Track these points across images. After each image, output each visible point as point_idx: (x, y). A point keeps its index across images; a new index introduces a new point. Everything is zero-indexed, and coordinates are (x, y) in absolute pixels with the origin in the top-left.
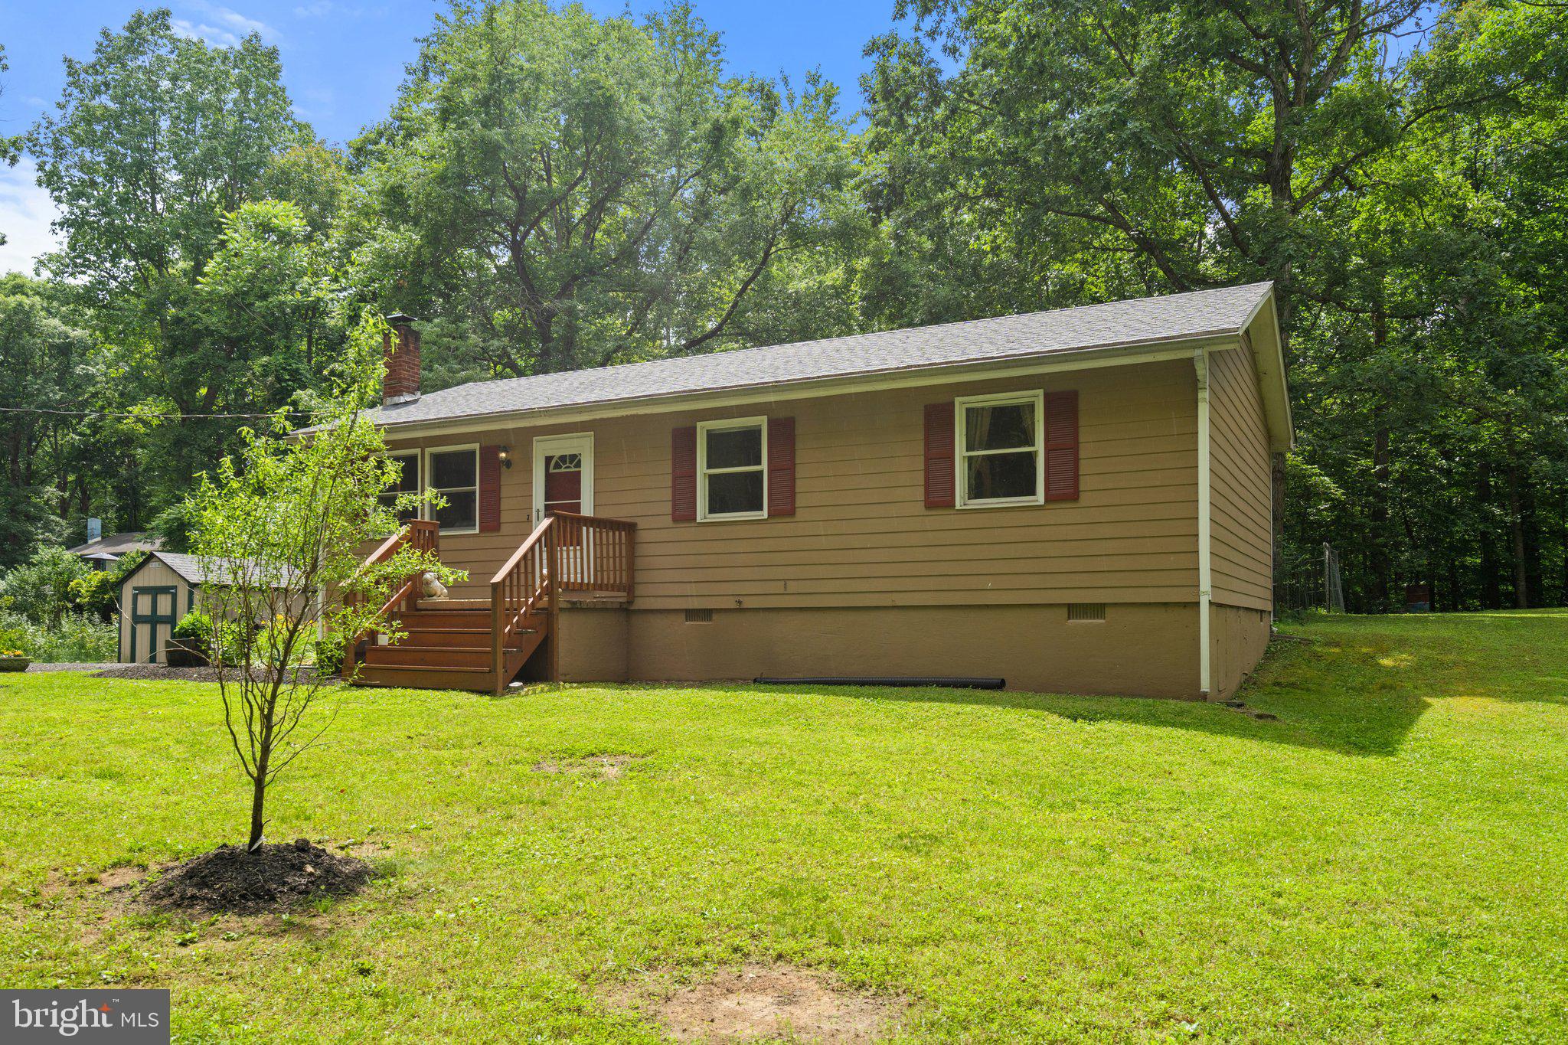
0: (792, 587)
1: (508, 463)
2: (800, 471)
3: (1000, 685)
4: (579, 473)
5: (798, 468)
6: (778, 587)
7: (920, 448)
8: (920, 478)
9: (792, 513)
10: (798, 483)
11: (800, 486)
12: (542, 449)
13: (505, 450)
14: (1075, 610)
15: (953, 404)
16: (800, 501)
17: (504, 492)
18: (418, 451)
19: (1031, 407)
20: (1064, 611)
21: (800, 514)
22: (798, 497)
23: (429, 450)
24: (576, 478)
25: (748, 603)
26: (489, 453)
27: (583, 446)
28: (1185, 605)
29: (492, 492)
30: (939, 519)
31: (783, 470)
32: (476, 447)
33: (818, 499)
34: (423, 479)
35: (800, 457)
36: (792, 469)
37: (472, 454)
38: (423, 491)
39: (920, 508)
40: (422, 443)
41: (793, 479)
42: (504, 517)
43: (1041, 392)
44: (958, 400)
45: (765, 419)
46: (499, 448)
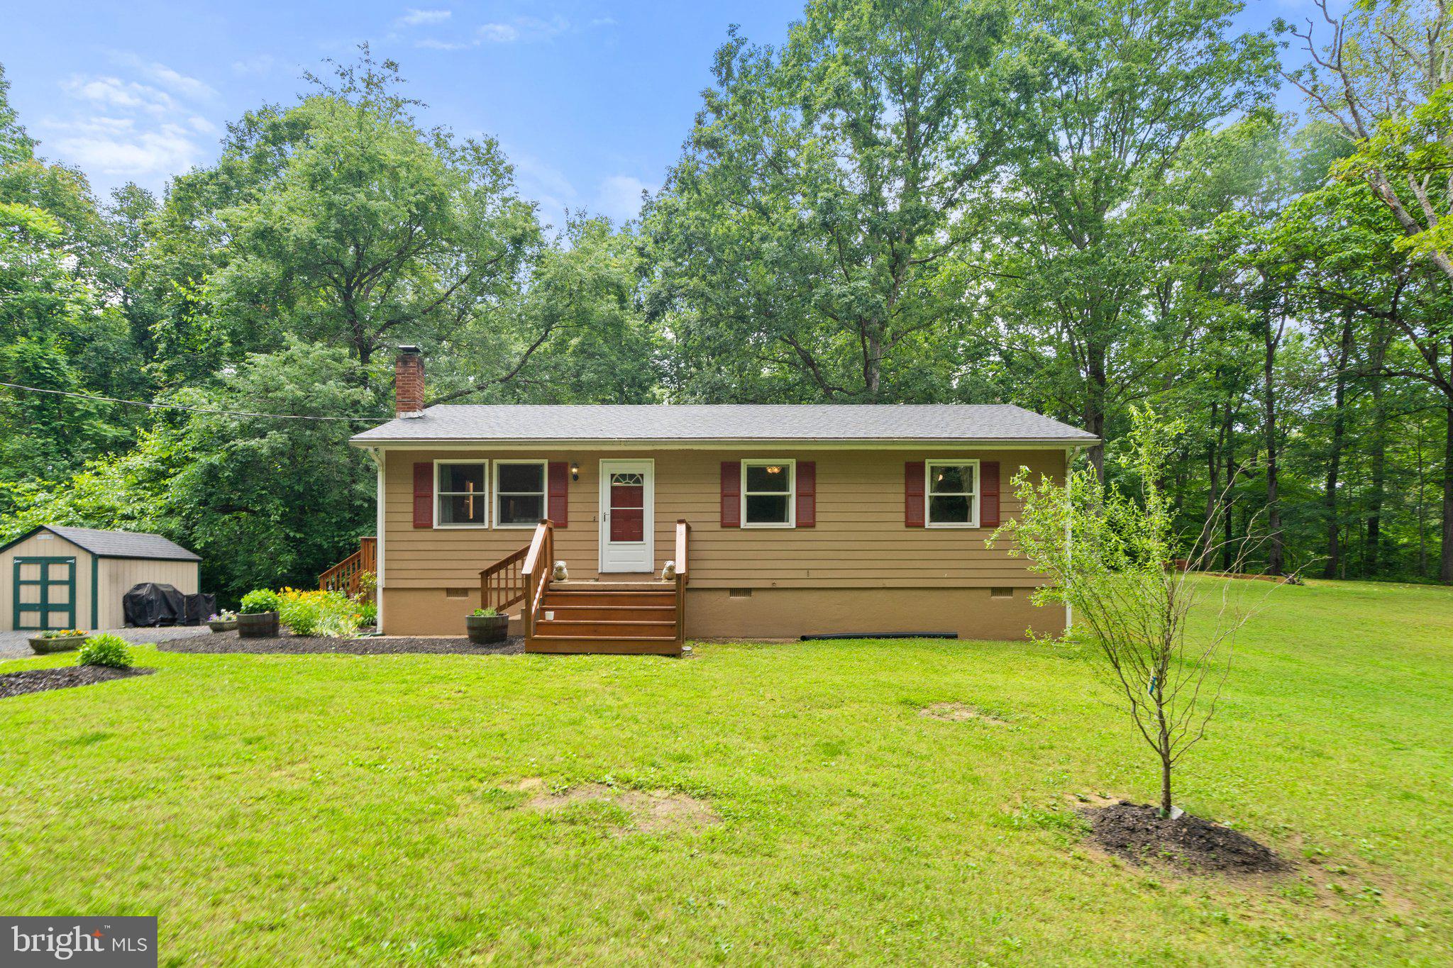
0: (813, 574)
1: (576, 477)
2: (819, 498)
3: (955, 637)
4: (641, 488)
5: (818, 495)
6: (803, 574)
7: (902, 489)
8: (902, 507)
9: (812, 525)
10: (818, 505)
11: (819, 507)
12: (607, 469)
13: (576, 466)
14: (997, 591)
15: (923, 463)
16: (819, 517)
17: (571, 498)
18: (486, 461)
19: (971, 469)
20: (989, 592)
21: (819, 526)
22: (817, 515)
23: (496, 462)
24: (638, 492)
25: (780, 584)
26: (560, 469)
27: (646, 469)
29: (560, 498)
30: (914, 534)
31: (807, 497)
32: (545, 462)
33: (831, 517)
34: (491, 483)
35: (819, 489)
36: (813, 495)
37: (540, 467)
38: (491, 493)
39: (902, 526)
40: (491, 455)
41: (814, 503)
42: (571, 517)
43: (978, 461)
44: (927, 461)
45: (794, 461)
46: (566, 464)
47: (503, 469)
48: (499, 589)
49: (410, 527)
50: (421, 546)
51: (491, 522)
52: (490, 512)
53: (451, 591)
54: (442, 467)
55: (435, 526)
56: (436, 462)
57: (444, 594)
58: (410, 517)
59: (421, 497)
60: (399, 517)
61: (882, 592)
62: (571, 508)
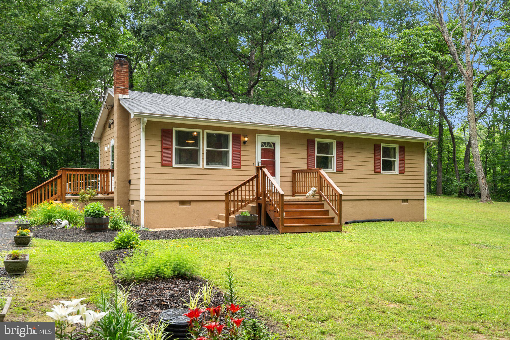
1: (245, 142)
2: (345, 158)
3: (392, 220)
4: (275, 150)
5: (344, 157)
7: (373, 156)
8: (373, 164)
9: (342, 171)
11: (345, 163)
12: (260, 139)
13: (245, 136)
14: (403, 201)
16: (345, 167)
17: (243, 153)
18: (200, 131)
19: (394, 149)
20: (401, 201)
21: (345, 171)
22: (344, 166)
23: (206, 131)
24: (273, 152)
26: (237, 138)
27: (277, 140)
28: (421, 200)
29: (237, 153)
30: (378, 176)
31: (340, 157)
32: (230, 133)
33: (349, 167)
34: (203, 143)
35: (345, 154)
36: (342, 157)
37: (227, 136)
38: (203, 148)
39: (373, 172)
40: (204, 128)
41: (343, 160)
42: (242, 163)
43: (398, 145)
44: (382, 144)
45: (335, 141)
46: (240, 135)
47: (209, 135)
48: (234, 201)
49: (159, 165)
50: (165, 177)
51: (203, 164)
52: (203, 159)
53: (182, 202)
54: (176, 132)
55: (174, 166)
56: (174, 129)
57: (178, 203)
58: (159, 160)
59: (165, 148)
60: (153, 159)
61: (367, 201)
62: (242, 158)
